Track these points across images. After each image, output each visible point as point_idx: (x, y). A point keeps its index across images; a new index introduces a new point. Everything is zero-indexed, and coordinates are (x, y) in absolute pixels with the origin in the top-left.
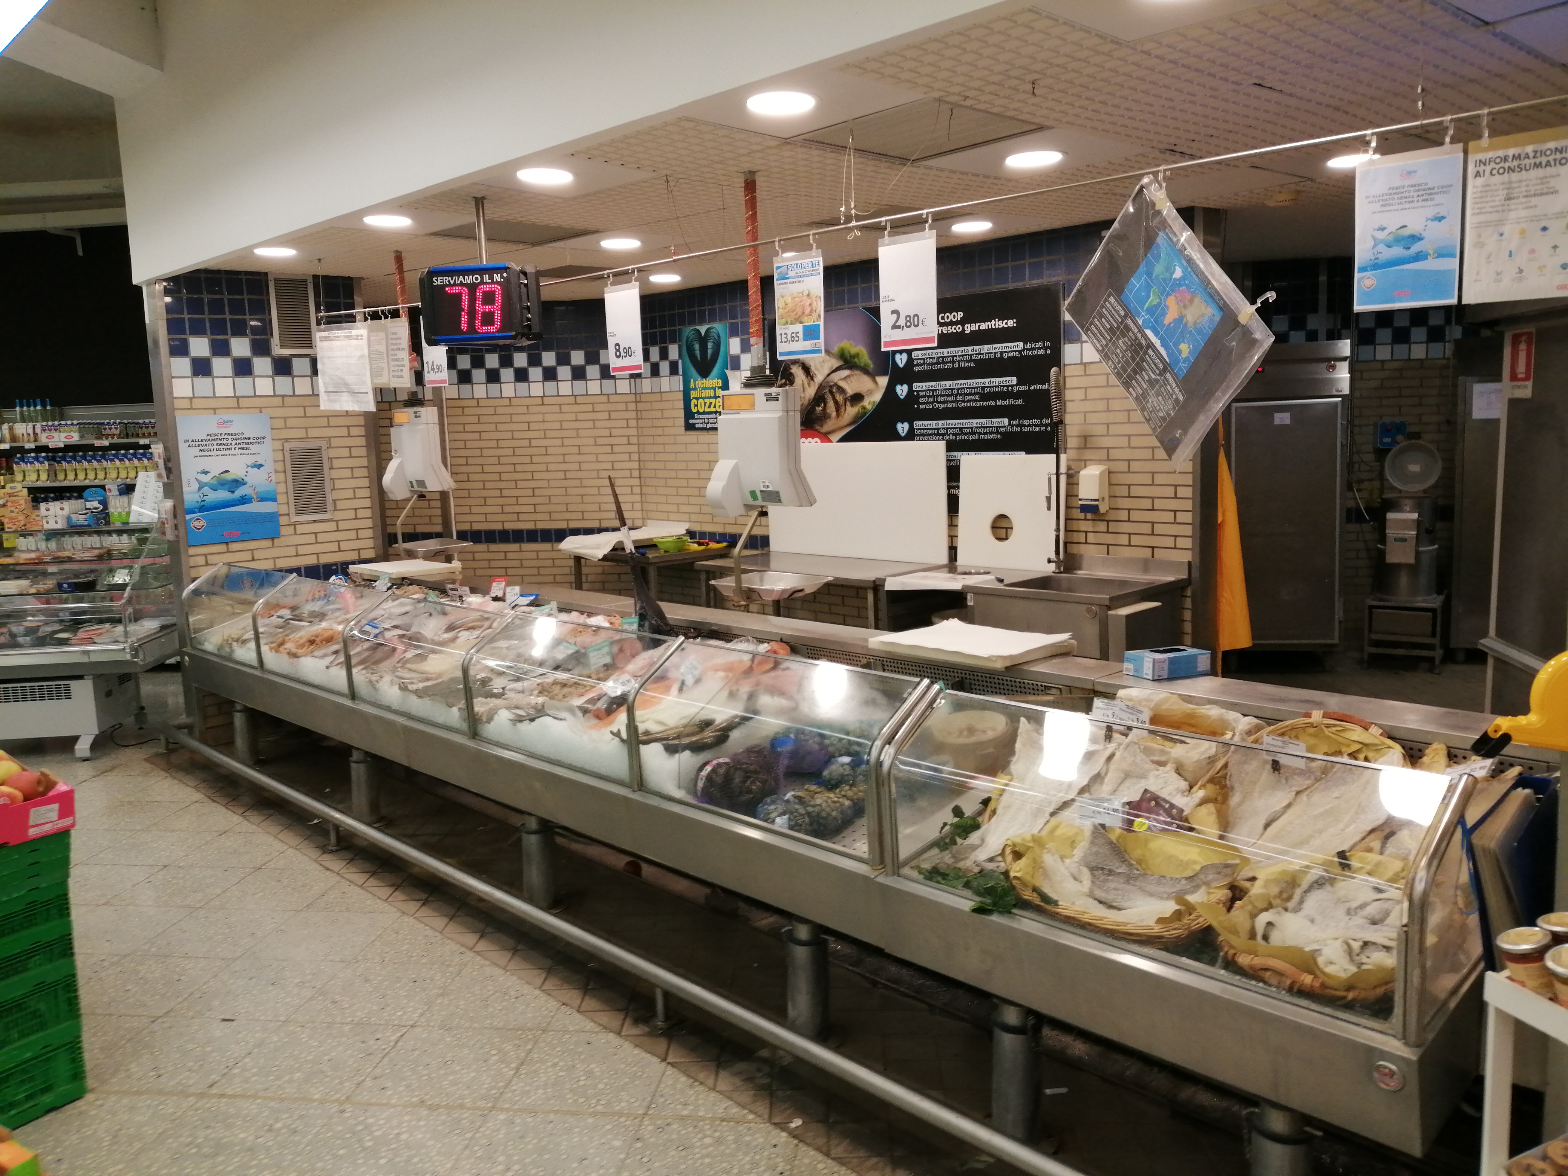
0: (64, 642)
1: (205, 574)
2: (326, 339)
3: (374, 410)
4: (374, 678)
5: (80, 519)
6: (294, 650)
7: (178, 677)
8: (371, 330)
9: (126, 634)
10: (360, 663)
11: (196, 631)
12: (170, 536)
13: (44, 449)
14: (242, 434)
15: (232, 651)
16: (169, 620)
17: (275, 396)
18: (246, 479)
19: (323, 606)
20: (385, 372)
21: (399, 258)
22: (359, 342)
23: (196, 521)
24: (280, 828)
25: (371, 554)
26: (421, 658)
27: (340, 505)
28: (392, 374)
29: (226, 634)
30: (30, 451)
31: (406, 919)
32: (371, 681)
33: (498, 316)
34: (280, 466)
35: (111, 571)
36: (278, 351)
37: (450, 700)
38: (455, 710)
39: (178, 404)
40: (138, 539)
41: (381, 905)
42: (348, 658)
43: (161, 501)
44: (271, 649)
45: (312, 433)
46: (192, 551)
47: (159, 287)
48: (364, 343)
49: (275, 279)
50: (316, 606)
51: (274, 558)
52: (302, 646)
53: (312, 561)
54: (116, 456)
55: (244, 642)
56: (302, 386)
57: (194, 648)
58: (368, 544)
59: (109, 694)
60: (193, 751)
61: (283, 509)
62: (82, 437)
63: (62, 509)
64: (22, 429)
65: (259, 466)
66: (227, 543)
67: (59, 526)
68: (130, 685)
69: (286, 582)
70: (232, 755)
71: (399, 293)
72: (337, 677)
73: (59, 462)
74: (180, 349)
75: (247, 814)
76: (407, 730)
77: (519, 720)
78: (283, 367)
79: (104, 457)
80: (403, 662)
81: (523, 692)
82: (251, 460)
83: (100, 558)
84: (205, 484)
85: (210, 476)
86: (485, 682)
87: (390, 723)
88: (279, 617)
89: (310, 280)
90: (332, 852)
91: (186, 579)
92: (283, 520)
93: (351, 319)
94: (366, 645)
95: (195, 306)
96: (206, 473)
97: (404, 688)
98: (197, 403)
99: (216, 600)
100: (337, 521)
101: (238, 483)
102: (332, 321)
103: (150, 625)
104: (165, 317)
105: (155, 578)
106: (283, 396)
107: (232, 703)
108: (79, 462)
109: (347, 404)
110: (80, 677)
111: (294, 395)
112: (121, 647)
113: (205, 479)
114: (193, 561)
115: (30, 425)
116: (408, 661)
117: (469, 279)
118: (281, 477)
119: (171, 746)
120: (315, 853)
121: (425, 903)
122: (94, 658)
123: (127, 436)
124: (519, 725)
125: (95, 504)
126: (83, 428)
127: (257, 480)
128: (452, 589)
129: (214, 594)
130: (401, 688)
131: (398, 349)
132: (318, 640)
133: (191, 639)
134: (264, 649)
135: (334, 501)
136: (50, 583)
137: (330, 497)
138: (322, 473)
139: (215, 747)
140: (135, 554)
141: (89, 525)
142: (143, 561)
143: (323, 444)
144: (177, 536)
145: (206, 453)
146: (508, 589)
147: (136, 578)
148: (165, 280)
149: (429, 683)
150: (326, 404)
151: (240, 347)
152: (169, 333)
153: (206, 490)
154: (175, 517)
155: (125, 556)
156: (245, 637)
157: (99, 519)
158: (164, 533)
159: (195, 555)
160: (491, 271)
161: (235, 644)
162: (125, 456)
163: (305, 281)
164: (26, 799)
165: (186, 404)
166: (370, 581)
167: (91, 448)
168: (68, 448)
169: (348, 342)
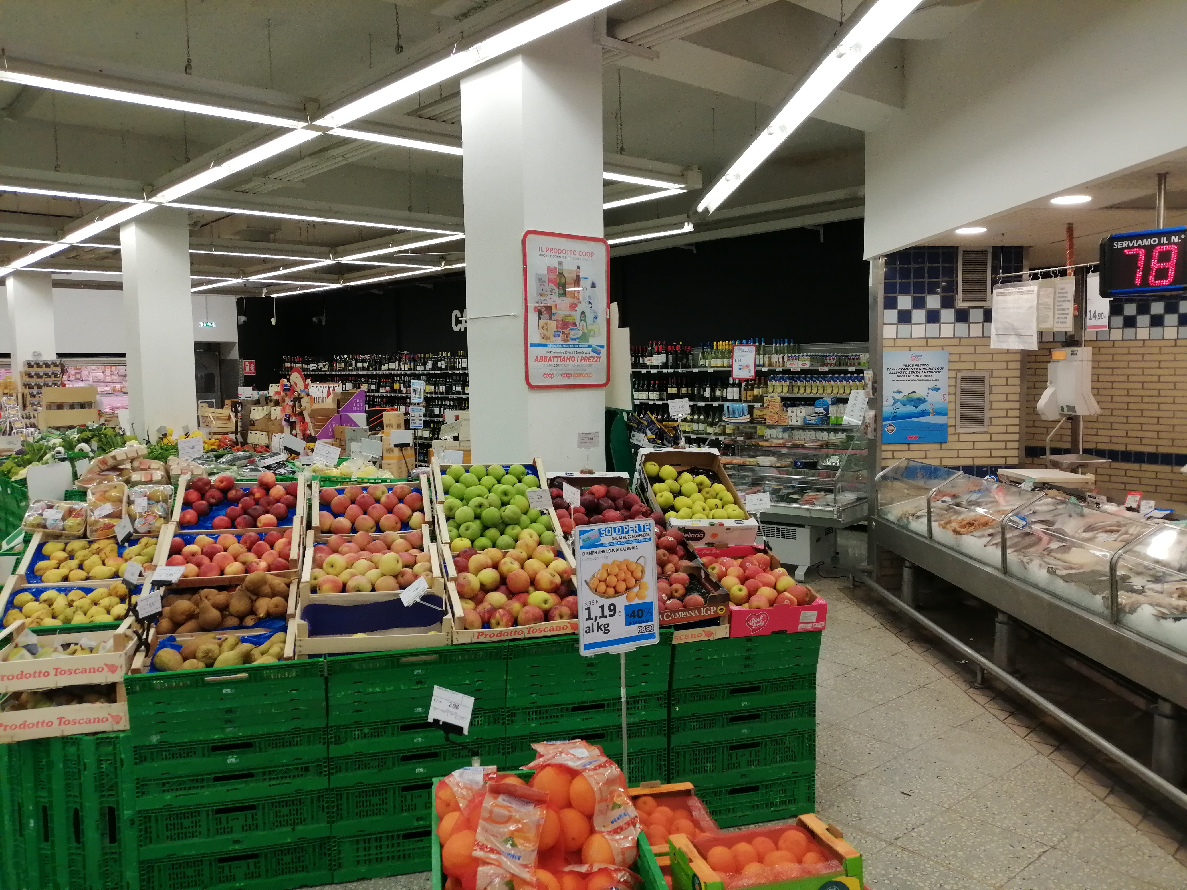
0: (795, 501)
1: (892, 464)
2: (1002, 294)
3: (1036, 349)
4: (1025, 560)
5: (812, 420)
6: (958, 529)
7: (864, 536)
8: (1040, 287)
9: (835, 500)
10: (1012, 546)
11: (882, 505)
12: (870, 436)
13: (788, 371)
14: (928, 365)
15: (909, 523)
16: (862, 495)
17: (954, 337)
18: (927, 398)
19: (979, 498)
20: (1051, 319)
21: (1070, 229)
22: (1030, 296)
23: (890, 427)
24: (937, 660)
25: (1015, 461)
26: (1065, 549)
27: (995, 421)
28: (1056, 320)
29: (905, 509)
30: (779, 373)
31: (1041, 757)
32: (1022, 562)
33: (1171, 272)
34: (952, 390)
35: (828, 456)
36: (960, 304)
37: (1094, 588)
38: (1099, 598)
39: (885, 343)
40: (847, 436)
41: (1018, 740)
42: (1004, 540)
43: (865, 411)
44: (940, 525)
45: (979, 366)
46: (884, 447)
47: (882, 261)
48: (1034, 296)
49: (964, 251)
50: (974, 497)
51: (941, 458)
52: (964, 527)
53: (969, 462)
54: (832, 378)
55: (918, 517)
56: (976, 330)
57: (880, 517)
58: (1013, 454)
59: (818, 540)
60: (870, 589)
61: (951, 422)
62: (812, 365)
63: (801, 412)
64: (776, 358)
65: (937, 389)
66: (909, 444)
67: (798, 424)
68: (831, 536)
69: (955, 476)
70: (899, 597)
71: (1068, 256)
72: (994, 554)
73: (795, 381)
74: (890, 304)
75: (911, 644)
76: (1051, 605)
77: (1164, 617)
78: (962, 316)
79: (824, 379)
80: (1050, 552)
81: (1162, 593)
82: (932, 384)
83: (821, 447)
84: (899, 401)
85: (902, 395)
86: (1125, 578)
87: (1036, 598)
88: (943, 502)
89: (990, 250)
90: (977, 688)
91: (878, 468)
92: (950, 430)
93: (1019, 279)
94: (1016, 533)
95: (905, 273)
96: (900, 392)
97: (1052, 571)
98: (899, 343)
99: (897, 484)
100: (991, 434)
101: (921, 401)
102: (1006, 281)
103: (849, 497)
104: (883, 281)
105: (856, 465)
106: (960, 338)
107: (903, 560)
108: (808, 381)
109: (1014, 344)
110: (802, 526)
111: (969, 337)
112: (831, 509)
113: (898, 397)
114: (884, 455)
115: (781, 355)
116: (1052, 551)
117: (1147, 242)
118: (952, 398)
119: (856, 583)
120: (965, 687)
121: (1057, 749)
122: (813, 515)
123: (840, 365)
124: (1162, 621)
125: (822, 410)
126: (813, 359)
127: (935, 399)
128: (1090, 497)
129: (897, 479)
130: (1048, 571)
131: (1064, 301)
132: (976, 523)
133: (878, 510)
134: (934, 525)
135: (991, 418)
136: (788, 461)
137: (987, 414)
138: (983, 396)
139: (888, 590)
140: (845, 446)
141: (817, 424)
142: (850, 452)
143: (987, 374)
144: (875, 436)
145: (901, 378)
146: (1143, 503)
147: (843, 463)
148: (886, 256)
149: (1073, 571)
150: (995, 344)
151: (933, 302)
152: (885, 293)
153: (898, 404)
154: (875, 422)
155: (837, 447)
156: (919, 514)
157: (823, 421)
158: (866, 433)
159: (886, 451)
160: (1169, 234)
161: (911, 518)
162: (838, 378)
163: (986, 251)
164: (799, 604)
165: (891, 343)
166: (1016, 482)
167: (817, 372)
168: (803, 372)
169: (1020, 296)
